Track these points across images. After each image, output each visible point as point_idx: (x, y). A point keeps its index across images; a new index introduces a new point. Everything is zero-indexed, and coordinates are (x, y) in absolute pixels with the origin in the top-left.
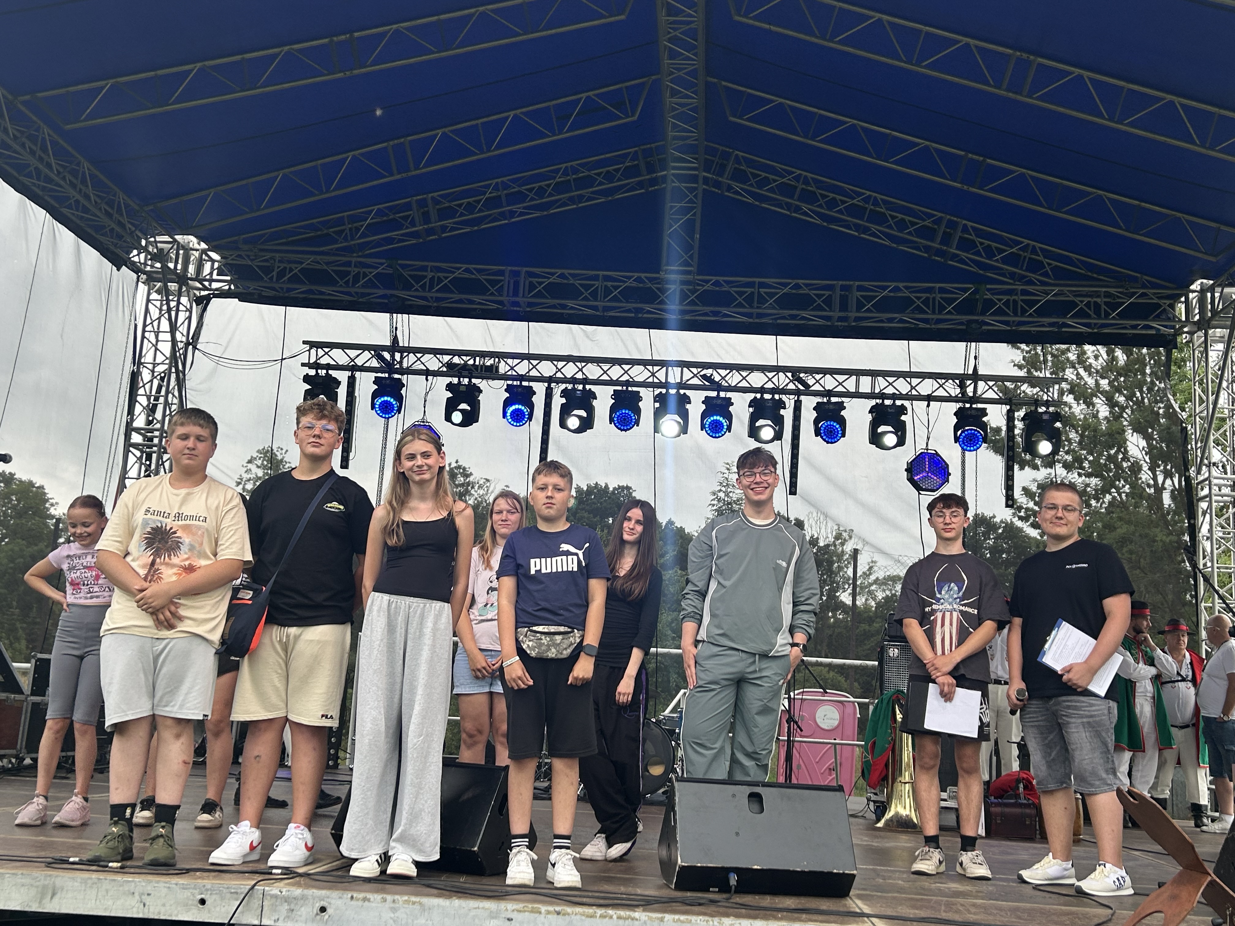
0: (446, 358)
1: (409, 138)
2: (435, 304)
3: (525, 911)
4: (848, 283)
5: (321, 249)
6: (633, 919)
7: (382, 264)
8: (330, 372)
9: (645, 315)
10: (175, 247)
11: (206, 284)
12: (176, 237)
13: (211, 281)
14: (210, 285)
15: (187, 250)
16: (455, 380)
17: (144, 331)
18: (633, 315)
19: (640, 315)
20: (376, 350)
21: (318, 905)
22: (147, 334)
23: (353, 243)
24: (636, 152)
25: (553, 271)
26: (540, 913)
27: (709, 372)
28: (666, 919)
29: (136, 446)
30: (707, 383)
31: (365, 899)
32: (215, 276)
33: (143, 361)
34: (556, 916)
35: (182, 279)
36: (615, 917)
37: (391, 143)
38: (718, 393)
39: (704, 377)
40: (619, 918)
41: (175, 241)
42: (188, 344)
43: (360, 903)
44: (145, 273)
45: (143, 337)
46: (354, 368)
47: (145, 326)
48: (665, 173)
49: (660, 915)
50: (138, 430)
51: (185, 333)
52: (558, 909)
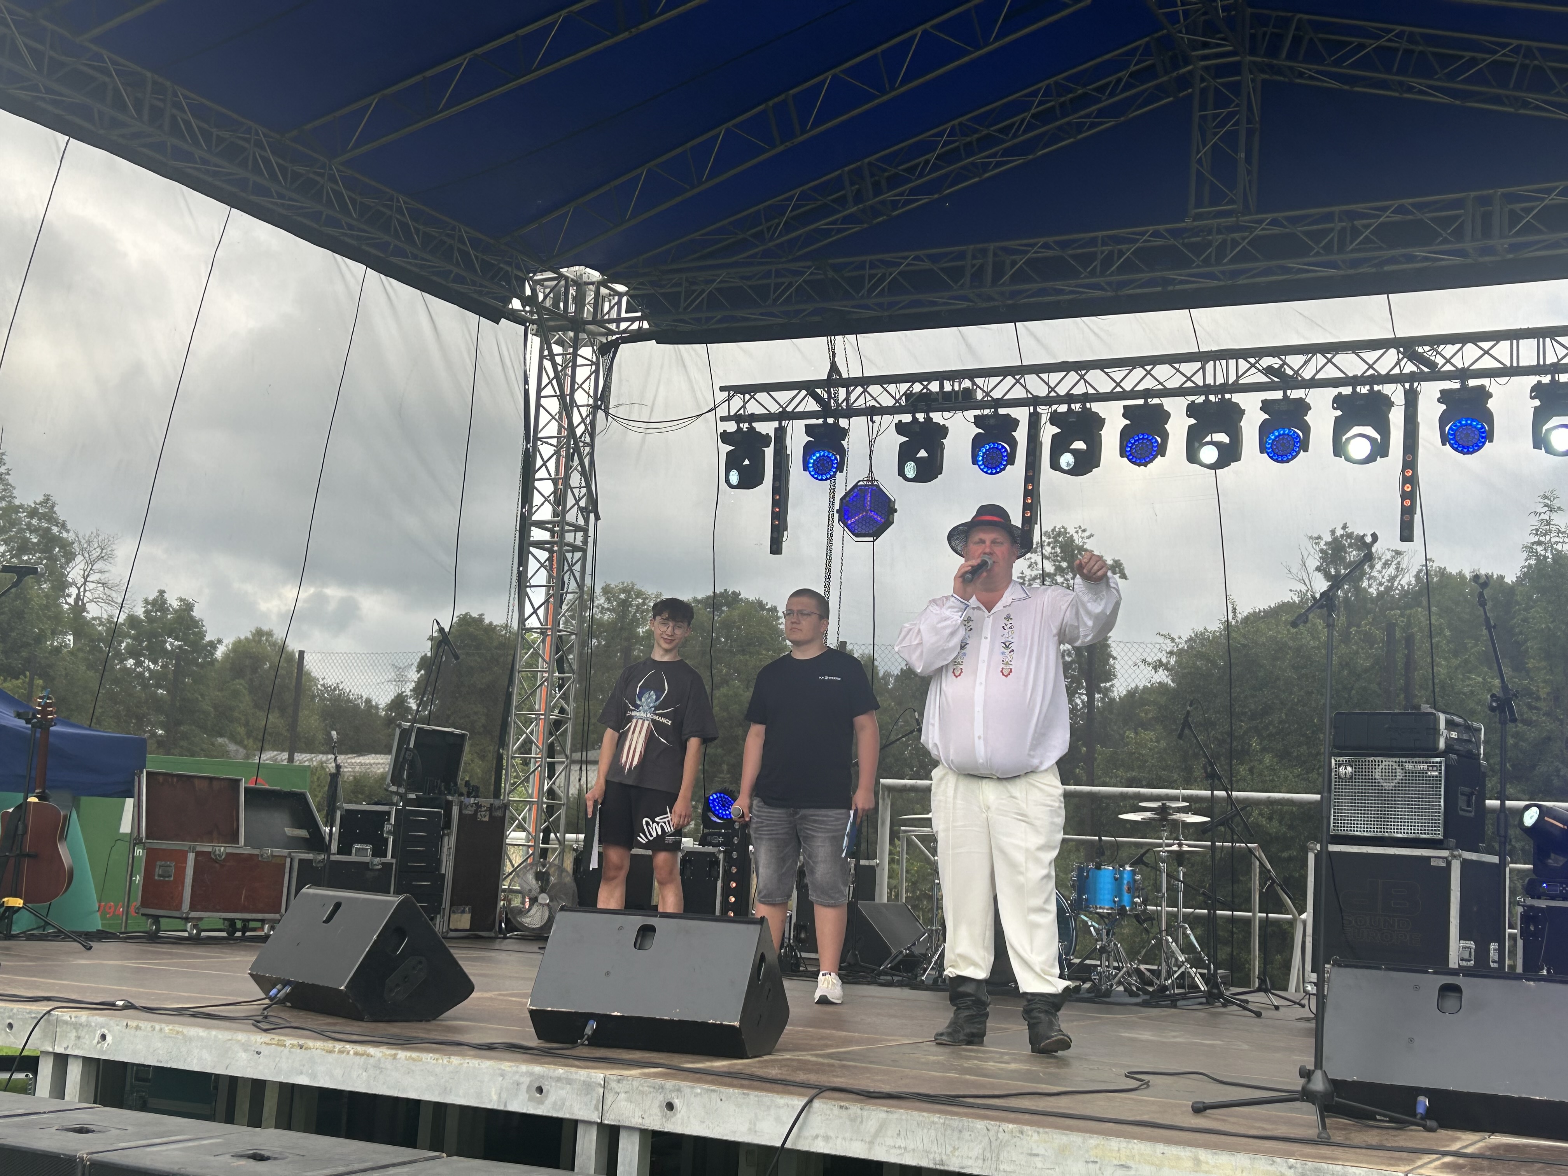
0: (904, 387)
1: (791, 92)
2: (886, 314)
3: (271, 1044)
4: (1485, 192)
5: (734, 259)
6: (369, 1055)
7: (809, 267)
8: (754, 424)
9: (1178, 287)
10: (563, 282)
11: (613, 326)
12: (564, 271)
13: (619, 320)
14: (618, 327)
15: (580, 285)
16: (907, 418)
17: (539, 397)
18: (1159, 289)
19: (1170, 288)
20: (809, 387)
21: (98, 1034)
22: (543, 401)
23: (771, 244)
24: (1147, 44)
25: (1031, 241)
26: (285, 1046)
27: (1275, 362)
28: (398, 1057)
29: (539, 545)
30: (1276, 379)
31: (137, 1028)
32: (624, 315)
33: (540, 435)
34: (299, 1051)
35: (577, 324)
36: (351, 1052)
37: (771, 103)
38: (1285, 393)
39: (1269, 370)
40: (356, 1054)
41: (561, 276)
42: (595, 408)
43: (133, 1031)
44: (533, 322)
45: (538, 405)
46: (784, 416)
47: (539, 389)
48: (1190, 67)
49: (393, 1052)
50: (541, 525)
51: (592, 393)
52: (302, 1042)
